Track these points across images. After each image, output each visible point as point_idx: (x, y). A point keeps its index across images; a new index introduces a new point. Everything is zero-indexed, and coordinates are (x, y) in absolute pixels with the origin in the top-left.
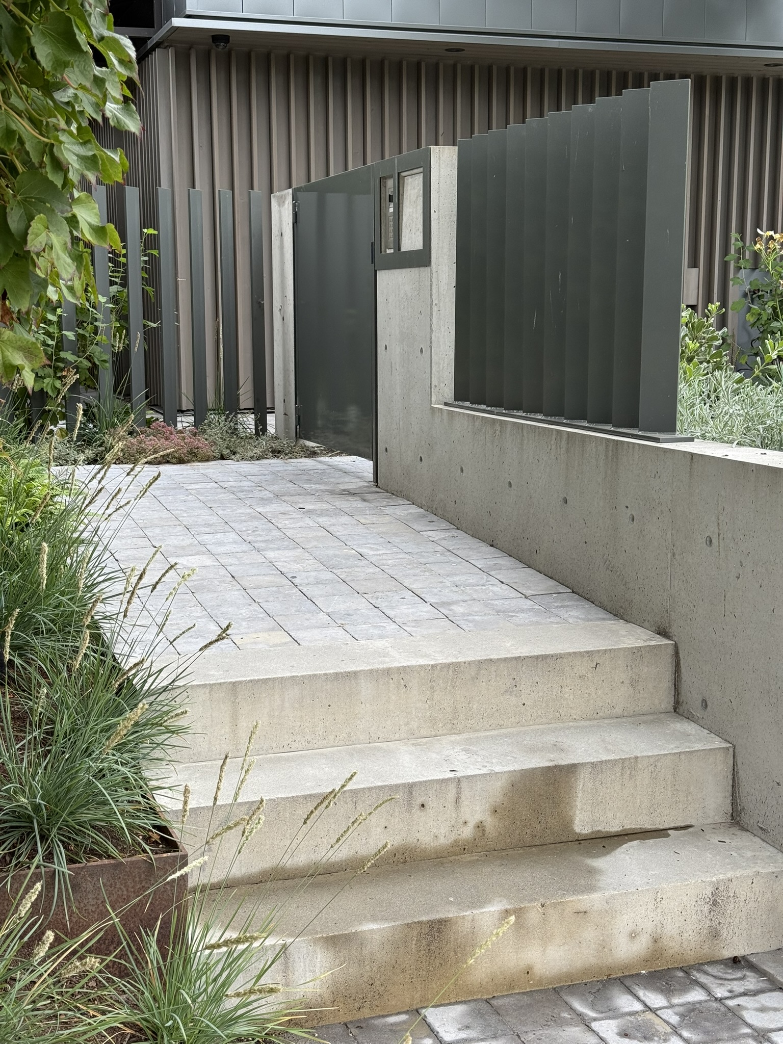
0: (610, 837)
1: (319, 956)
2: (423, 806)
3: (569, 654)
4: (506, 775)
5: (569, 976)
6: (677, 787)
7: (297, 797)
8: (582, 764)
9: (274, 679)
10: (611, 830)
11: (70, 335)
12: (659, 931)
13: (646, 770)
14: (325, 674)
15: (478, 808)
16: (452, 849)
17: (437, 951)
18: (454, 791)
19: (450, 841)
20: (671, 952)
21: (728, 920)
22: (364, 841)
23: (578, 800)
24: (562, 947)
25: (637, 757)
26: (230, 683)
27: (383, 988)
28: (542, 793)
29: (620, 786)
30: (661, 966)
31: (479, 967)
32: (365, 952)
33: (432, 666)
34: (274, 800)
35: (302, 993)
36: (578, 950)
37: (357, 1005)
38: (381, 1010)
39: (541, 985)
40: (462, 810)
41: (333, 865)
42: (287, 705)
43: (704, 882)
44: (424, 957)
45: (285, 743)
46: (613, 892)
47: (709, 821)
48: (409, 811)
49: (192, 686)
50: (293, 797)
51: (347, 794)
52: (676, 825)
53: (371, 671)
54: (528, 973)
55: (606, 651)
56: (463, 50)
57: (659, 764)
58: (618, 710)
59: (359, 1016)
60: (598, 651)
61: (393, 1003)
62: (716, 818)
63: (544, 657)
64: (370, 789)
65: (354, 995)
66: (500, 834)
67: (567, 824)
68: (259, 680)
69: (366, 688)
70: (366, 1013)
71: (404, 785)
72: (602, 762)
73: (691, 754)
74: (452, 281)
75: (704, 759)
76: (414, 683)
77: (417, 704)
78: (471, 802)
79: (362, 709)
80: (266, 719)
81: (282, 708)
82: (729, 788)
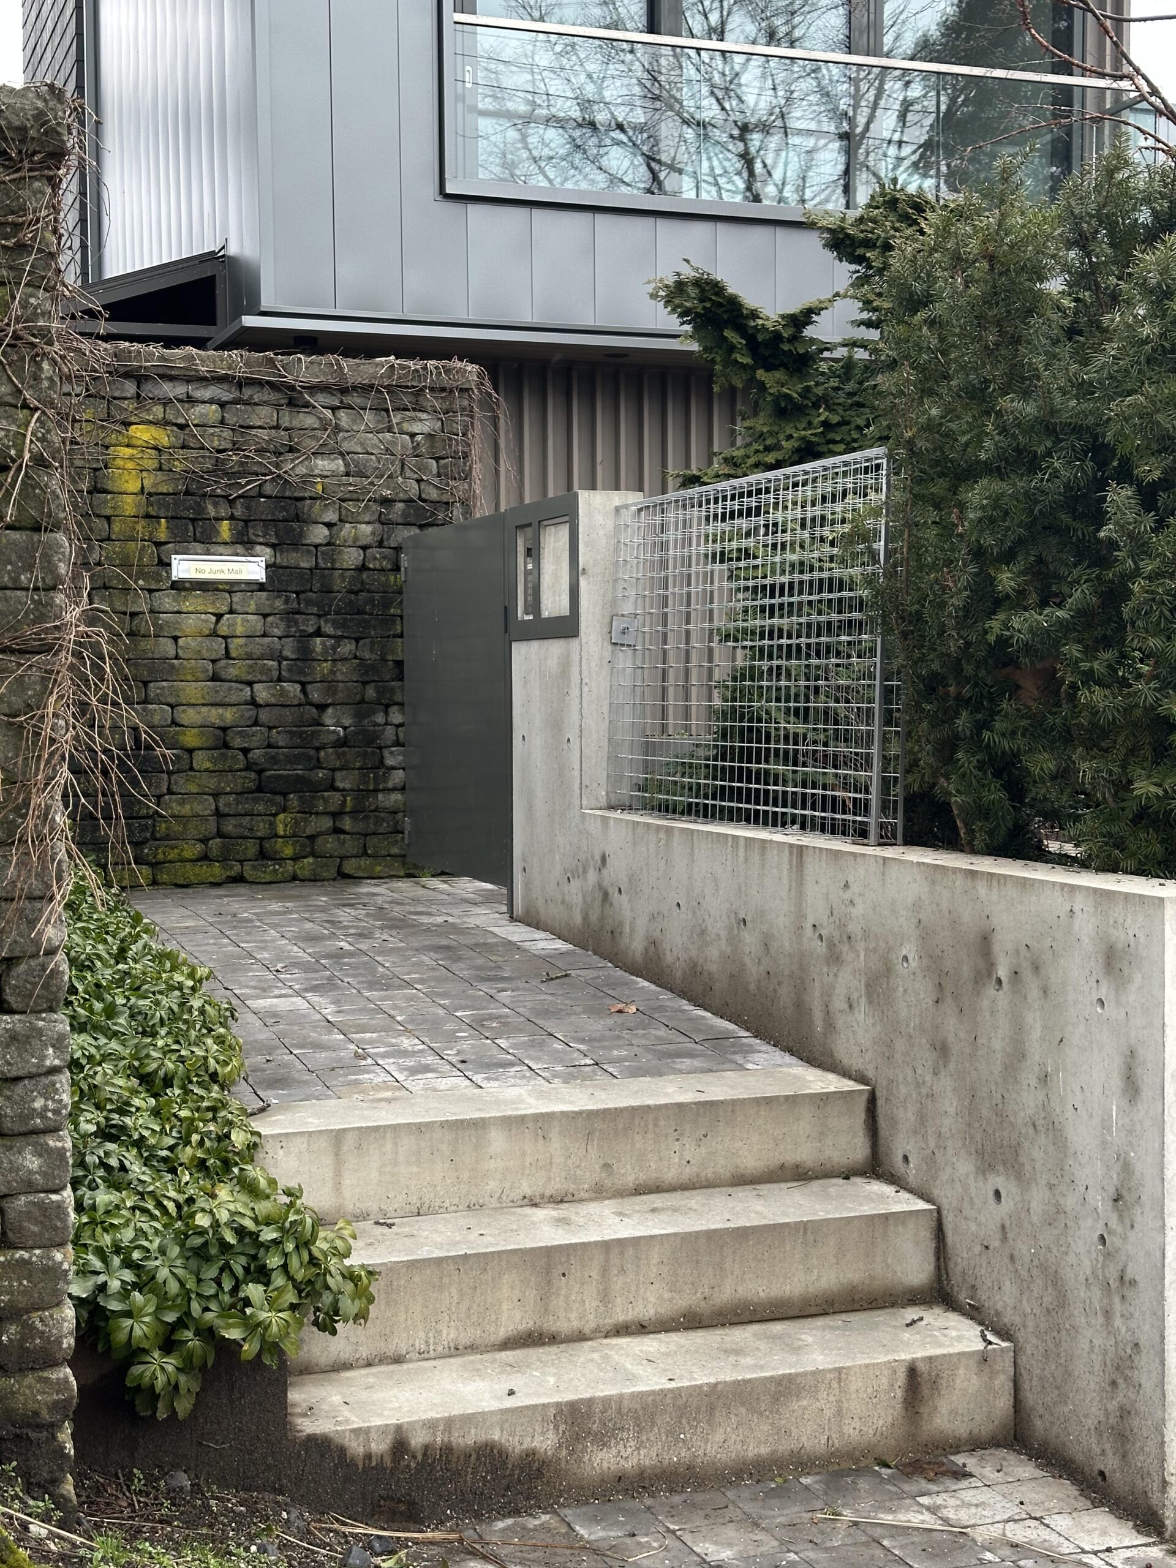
2: (564, 1275)
9: (385, 1127)
18: (602, 1256)
26: (334, 1130)
42: (401, 1158)
53: (502, 1118)
66: (657, 1311)
69: (497, 1140)
73: (886, 1217)
74: (607, 655)
75: (904, 1223)
76: (554, 1134)
77: (558, 1160)
78: (623, 1271)
79: (492, 1164)
80: (375, 1175)
81: (395, 1163)
82: (932, 1259)
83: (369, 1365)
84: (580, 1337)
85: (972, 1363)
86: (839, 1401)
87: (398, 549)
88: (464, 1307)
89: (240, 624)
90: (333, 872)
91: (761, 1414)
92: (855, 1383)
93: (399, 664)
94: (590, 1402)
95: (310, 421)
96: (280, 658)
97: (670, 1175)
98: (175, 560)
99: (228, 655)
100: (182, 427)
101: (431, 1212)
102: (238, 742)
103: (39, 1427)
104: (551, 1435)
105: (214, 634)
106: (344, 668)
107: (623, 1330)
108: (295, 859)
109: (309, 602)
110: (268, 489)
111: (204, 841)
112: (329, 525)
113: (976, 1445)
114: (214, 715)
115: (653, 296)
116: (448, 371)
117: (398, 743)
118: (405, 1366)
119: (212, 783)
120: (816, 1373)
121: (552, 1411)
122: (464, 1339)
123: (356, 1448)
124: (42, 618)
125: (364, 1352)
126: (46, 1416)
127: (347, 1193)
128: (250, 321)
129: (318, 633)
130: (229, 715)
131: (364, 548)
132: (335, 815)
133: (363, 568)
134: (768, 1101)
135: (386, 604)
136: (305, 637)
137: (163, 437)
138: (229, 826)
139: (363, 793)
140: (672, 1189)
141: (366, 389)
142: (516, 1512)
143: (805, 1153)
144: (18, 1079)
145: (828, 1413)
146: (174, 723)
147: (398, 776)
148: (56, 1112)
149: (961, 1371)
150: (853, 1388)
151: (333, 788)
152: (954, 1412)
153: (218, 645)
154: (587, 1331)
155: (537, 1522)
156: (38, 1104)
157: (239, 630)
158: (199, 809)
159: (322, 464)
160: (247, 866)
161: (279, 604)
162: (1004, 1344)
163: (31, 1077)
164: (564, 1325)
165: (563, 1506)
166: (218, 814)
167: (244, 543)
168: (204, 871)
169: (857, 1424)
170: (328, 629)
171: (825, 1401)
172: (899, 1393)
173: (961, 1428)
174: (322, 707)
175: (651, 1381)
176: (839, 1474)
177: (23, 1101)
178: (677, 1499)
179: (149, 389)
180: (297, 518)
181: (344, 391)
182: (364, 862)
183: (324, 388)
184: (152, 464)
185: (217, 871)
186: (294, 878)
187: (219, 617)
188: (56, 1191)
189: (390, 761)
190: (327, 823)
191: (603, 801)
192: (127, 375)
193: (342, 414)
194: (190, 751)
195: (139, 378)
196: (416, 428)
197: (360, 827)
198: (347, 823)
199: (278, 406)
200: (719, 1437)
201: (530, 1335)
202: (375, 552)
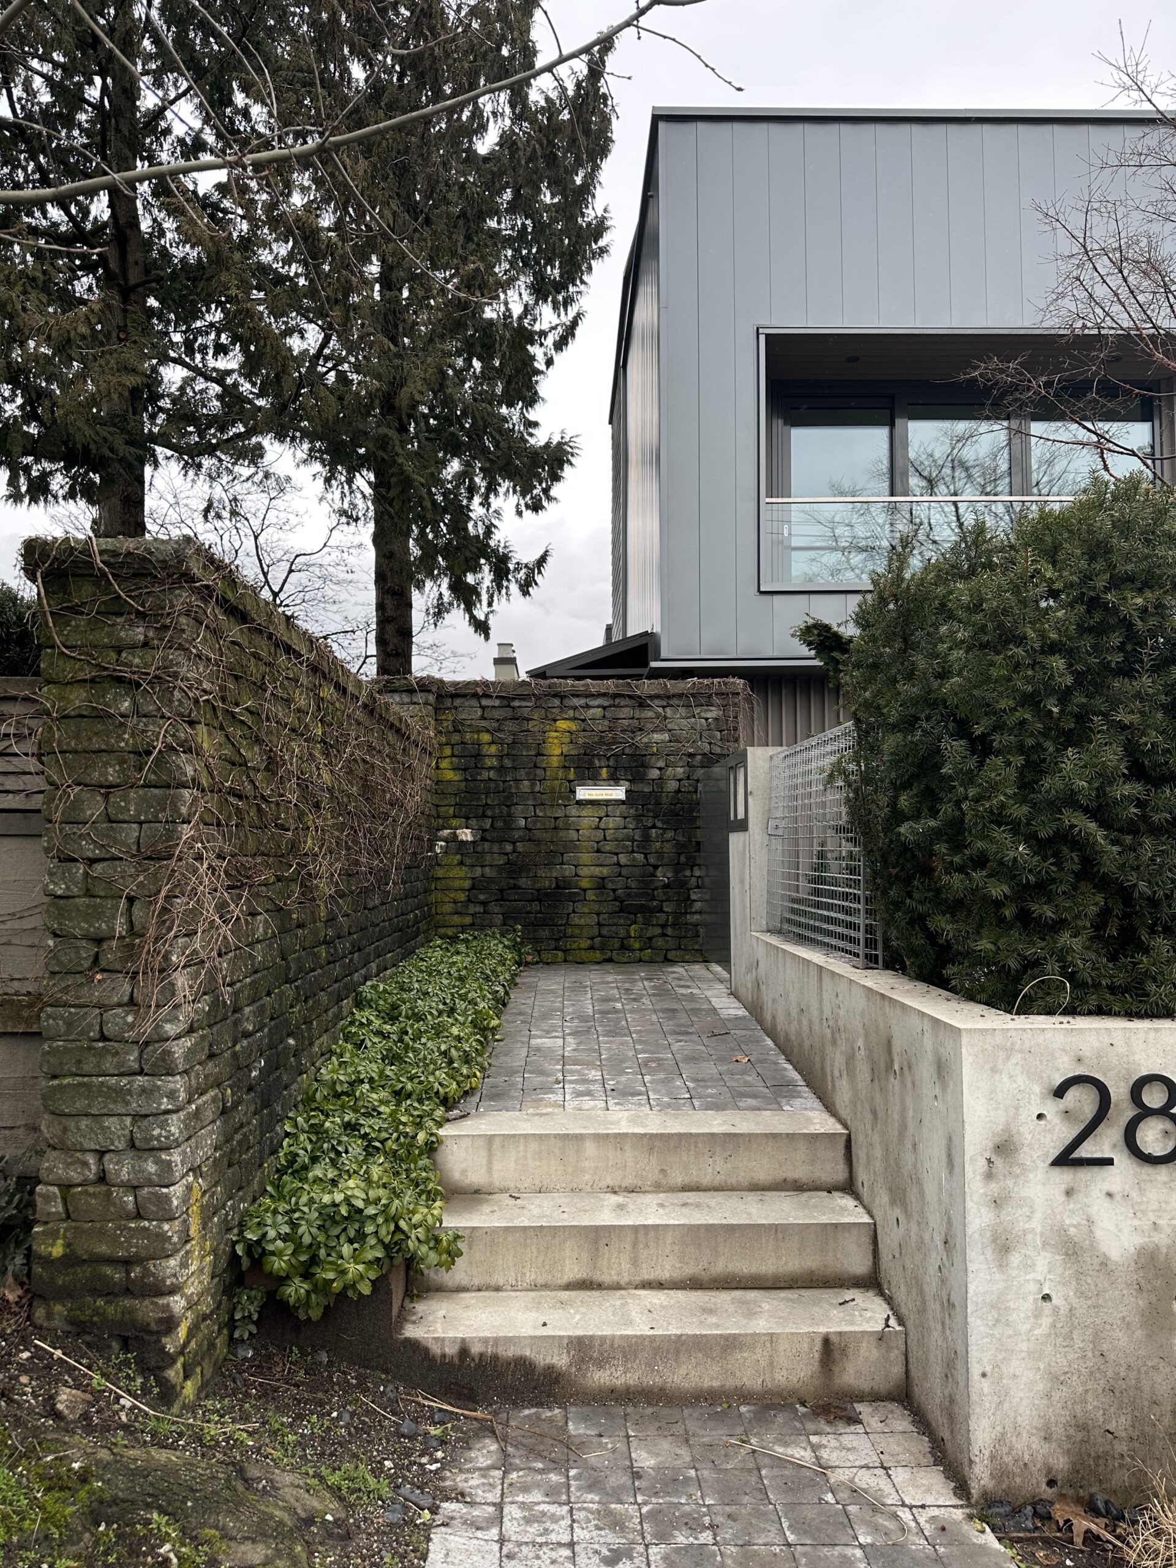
2: (607, 1245)
18: (633, 1236)
42: (529, 1156)
43: (815, 1333)
73: (836, 1225)
74: (766, 842)
75: (849, 1231)
76: (628, 1147)
77: (630, 1164)
78: (647, 1246)
79: (587, 1164)
80: (512, 1165)
81: (525, 1158)
82: (871, 1257)
83: (479, 1290)
84: (618, 1287)
85: (873, 1340)
86: (771, 1356)
87: (698, 781)
88: (541, 1259)
89: (611, 823)
90: (662, 958)
91: (713, 1359)
92: (783, 1345)
93: (698, 843)
94: (592, 1338)
95: (650, 714)
96: (633, 840)
97: (706, 1180)
98: (578, 789)
99: (605, 839)
100: (583, 720)
101: (548, 1191)
102: (610, 886)
103: (151, 1333)
104: (564, 1356)
105: (598, 828)
106: (667, 845)
107: (647, 1285)
108: (641, 950)
109: (649, 810)
110: (627, 751)
111: (592, 939)
112: (660, 769)
113: (875, 1397)
114: (597, 871)
115: (793, 636)
116: (725, 684)
117: (698, 887)
118: (500, 1294)
119: (596, 908)
120: (754, 1335)
121: (566, 1341)
122: (541, 1280)
123: (436, 1349)
124: (168, 840)
125: (476, 1282)
126: (154, 1327)
127: (496, 1175)
128: (654, 664)
129: (654, 827)
130: (605, 871)
131: (679, 780)
132: (663, 926)
133: (678, 791)
134: (774, 1136)
135: (691, 811)
136: (646, 830)
137: (573, 726)
138: (605, 931)
139: (678, 915)
140: (707, 1189)
141: (680, 696)
142: (540, 1404)
143: (801, 1172)
144: (147, 1116)
145: (763, 1363)
146: (576, 875)
147: (698, 906)
148: (167, 1138)
149: (864, 1344)
150: (782, 1348)
151: (661, 911)
152: (859, 1373)
153: (599, 834)
154: (622, 1283)
155: (549, 1414)
156: (156, 1132)
157: (611, 826)
158: (589, 921)
159: (656, 737)
160: (615, 953)
161: (632, 811)
162: (898, 1328)
163: (155, 1115)
164: (606, 1278)
165: (571, 1404)
166: (599, 924)
167: (614, 779)
168: (591, 955)
169: (784, 1372)
170: (659, 824)
171: (761, 1355)
172: (817, 1355)
173: (865, 1385)
174: (656, 867)
175: (640, 1327)
176: (768, 1407)
177: (149, 1129)
178: (649, 1410)
179: (566, 702)
180: (643, 766)
181: (669, 697)
182: (679, 953)
183: (657, 697)
184: (568, 740)
185: (598, 955)
186: (640, 960)
187: (601, 818)
188: (167, 1186)
189: (693, 897)
190: (658, 931)
191: (765, 927)
192: (555, 696)
193: (668, 710)
194: (585, 890)
195: (562, 697)
196: (709, 715)
197: (676, 933)
198: (669, 931)
199: (633, 707)
200: (683, 1371)
201: (584, 1282)
202: (685, 782)
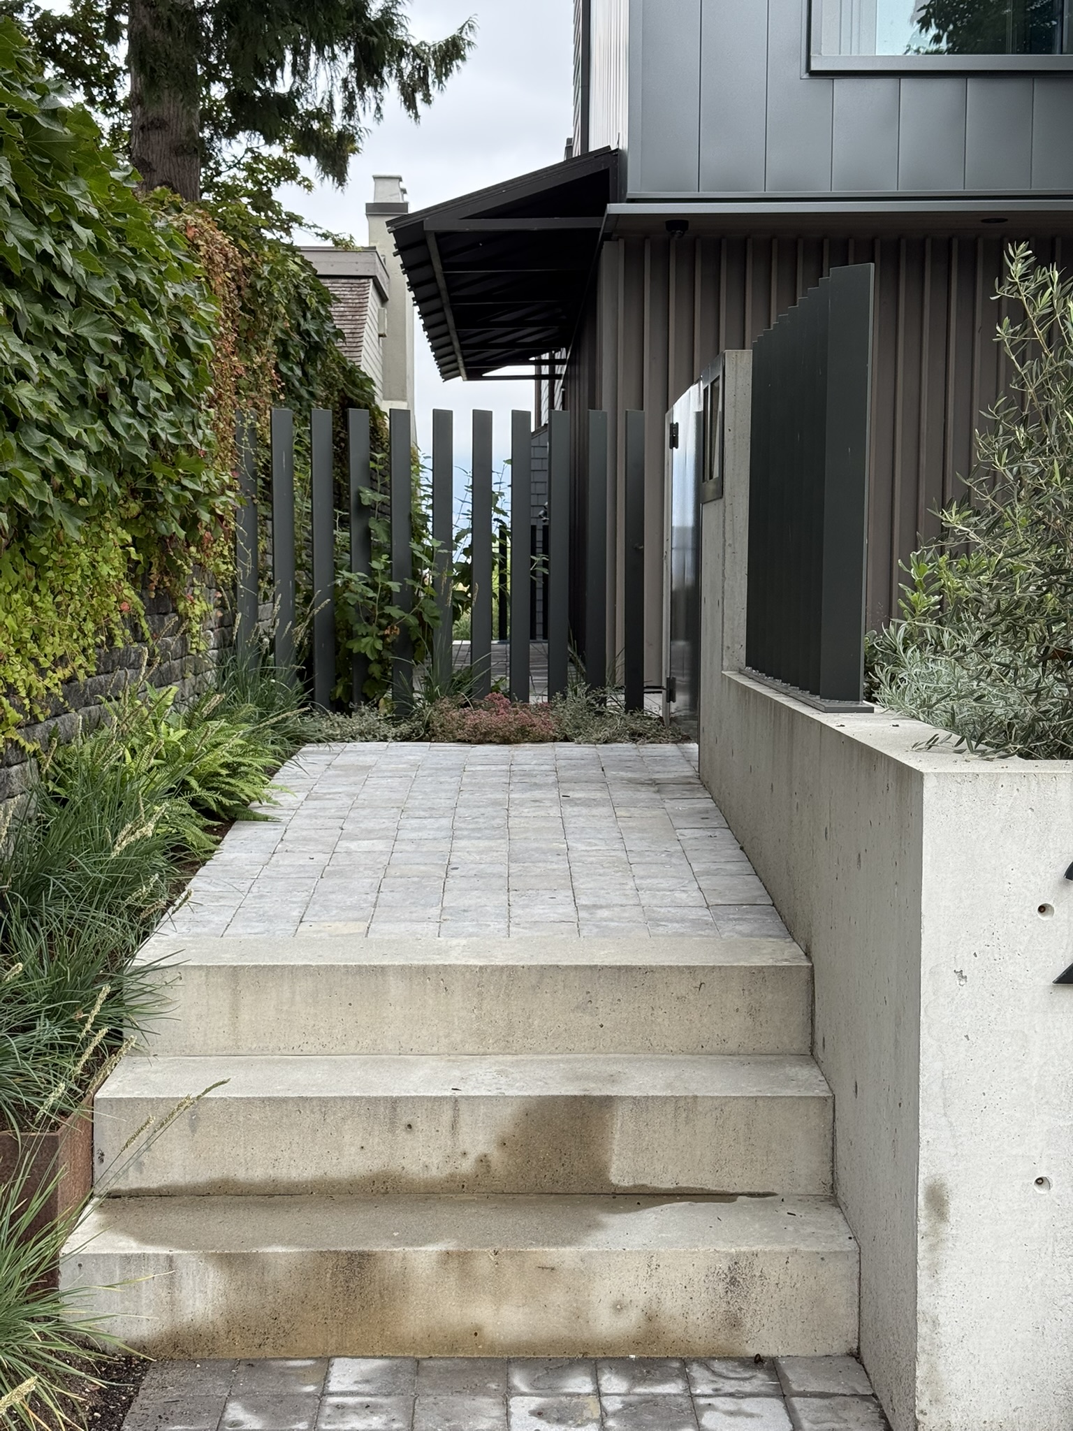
0: (657, 1194)
1: (212, 1276)
2: (410, 1126)
3: (663, 968)
4: (518, 1100)
5: (530, 1346)
6: (752, 1141)
7: (254, 1098)
8: (622, 1099)
9: (284, 967)
10: (660, 1186)
11: (395, 586)
12: (654, 1307)
13: (709, 1115)
14: (345, 966)
15: (480, 1138)
16: (446, 1184)
17: (358, 1290)
18: (450, 1113)
19: (444, 1175)
20: (672, 1336)
21: (753, 1306)
22: (334, 1161)
23: (615, 1142)
24: (521, 1309)
25: (697, 1097)
26: (231, 967)
27: (289, 1325)
28: (566, 1127)
29: (672, 1132)
30: (655, 1352)
31: (412, 1318)
32: (268, 1278)
33: (481, 968)
34: (225, 1099)
35: (190, 1316)
36: (543, 1315)
37: (257, 1341)
38: (287, 1352)
39: (494, 1352)
40: (460, 1138)
41: (296, 1185)
42: (298, 998)
43: (718, 1252)
44: (342, 1295)
45: (296, 1045)
46: (590, 1249)
47: (800, 1190)
48: (392, 1131)
49: (186, 967)
50: (248, 1098)
51: (314, 1103)
52: (752, 1191)
53: (403, 967)
54: (476, 1334)
55: (714, 967)
56: (1006, 220)
57: (727, 1109)
58: (732, 1045)
59: (258, 1354)
60: (704, 967)
61: (302, 1345)
62: (810, 1188)
63: (628, 969)
64: (343, 1099)
65: (253, 1329)
66: (510, 1174)
67: (600, 1171)
68: (265, 967)
69: (396, 988)
70: (268, 1351)
71: (385, 1098)
72: (647, 1097)
73: (772, 1101)
76: (457, 987)
77: (461, 1012)
78: (472, 1128)
88: (305, 1147)
128: (616, 208)
